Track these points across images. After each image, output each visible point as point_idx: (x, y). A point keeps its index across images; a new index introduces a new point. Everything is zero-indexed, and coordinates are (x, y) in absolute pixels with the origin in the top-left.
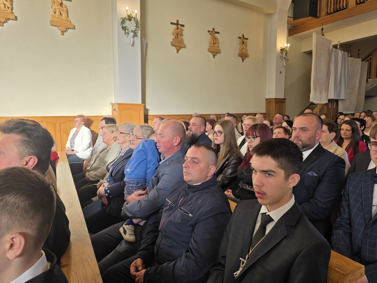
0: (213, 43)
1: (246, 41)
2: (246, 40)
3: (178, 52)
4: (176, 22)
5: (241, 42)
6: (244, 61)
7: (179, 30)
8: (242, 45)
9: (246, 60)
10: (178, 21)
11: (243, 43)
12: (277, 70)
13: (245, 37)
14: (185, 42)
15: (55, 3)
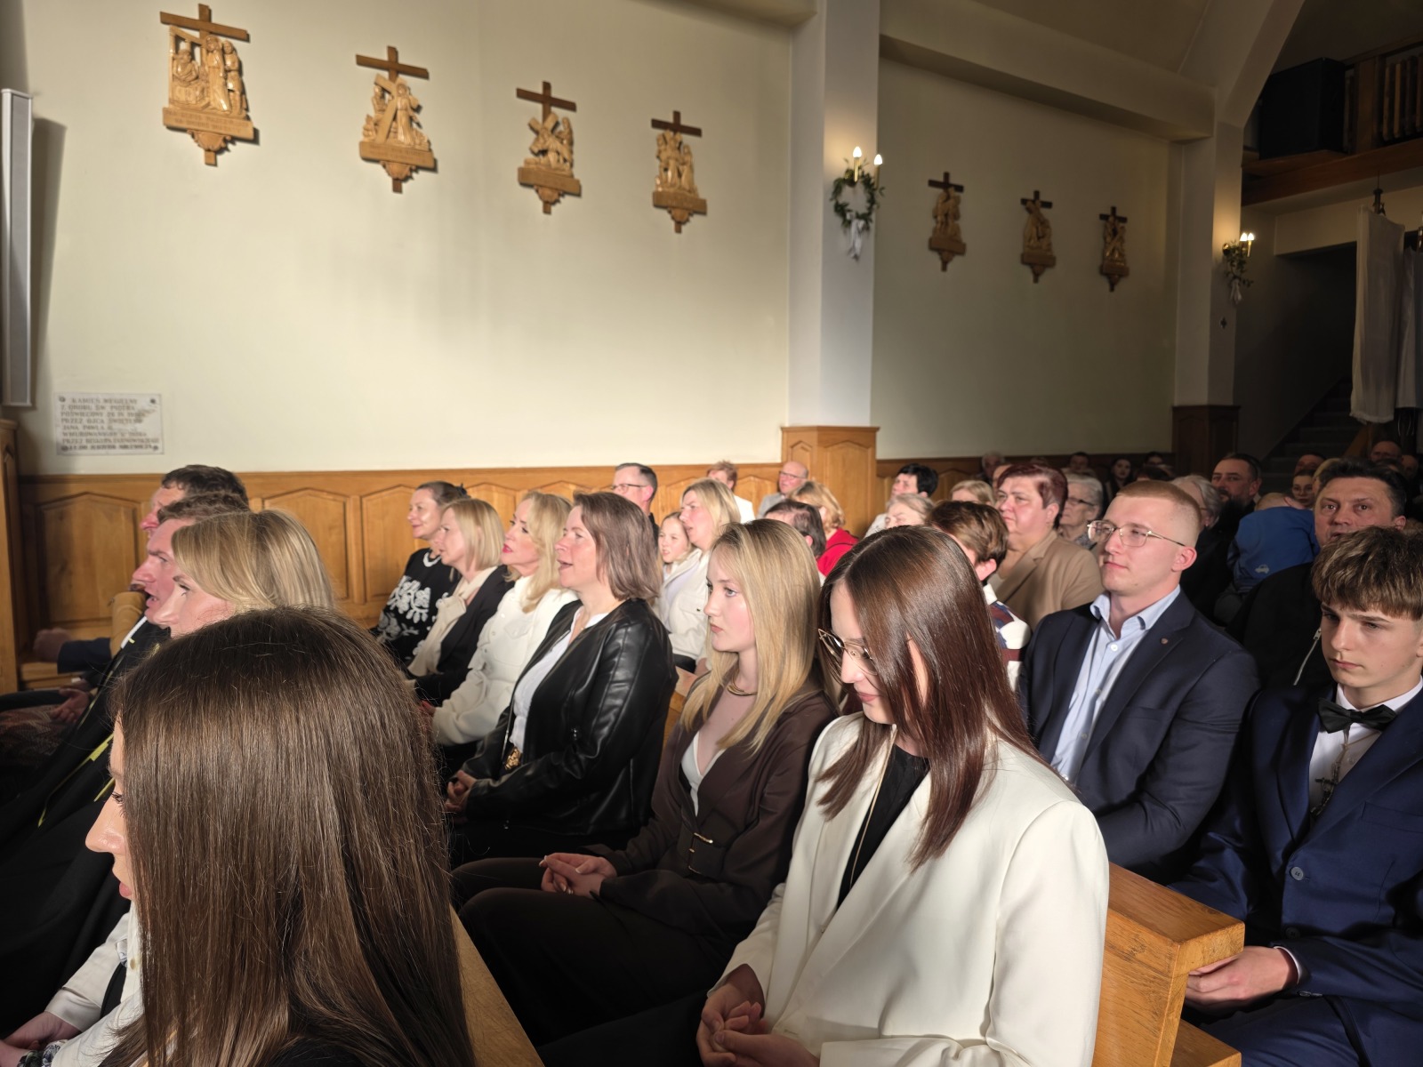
0: (1036, 239)
1: (1123, 228)
2: (1121, 224)
3: (944, 268)
4: (941, 179)
5: (1110, 230)
6: (1116, 288)
7: (951, 202)
8: (1112, 239)
9: (1123, 285)
10: (947, 175)
11: (1115, 232)
12: (1213, 314)
13: (1119, 213)
14: (966, 237)
15: (666, 143)
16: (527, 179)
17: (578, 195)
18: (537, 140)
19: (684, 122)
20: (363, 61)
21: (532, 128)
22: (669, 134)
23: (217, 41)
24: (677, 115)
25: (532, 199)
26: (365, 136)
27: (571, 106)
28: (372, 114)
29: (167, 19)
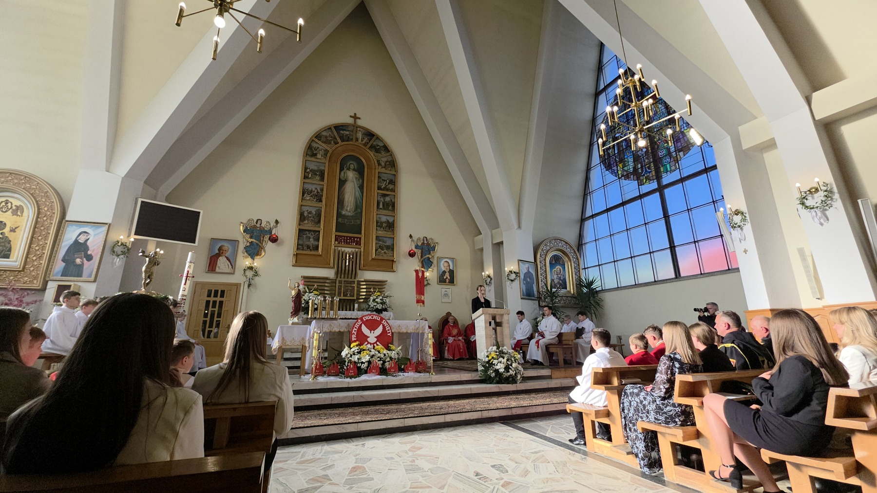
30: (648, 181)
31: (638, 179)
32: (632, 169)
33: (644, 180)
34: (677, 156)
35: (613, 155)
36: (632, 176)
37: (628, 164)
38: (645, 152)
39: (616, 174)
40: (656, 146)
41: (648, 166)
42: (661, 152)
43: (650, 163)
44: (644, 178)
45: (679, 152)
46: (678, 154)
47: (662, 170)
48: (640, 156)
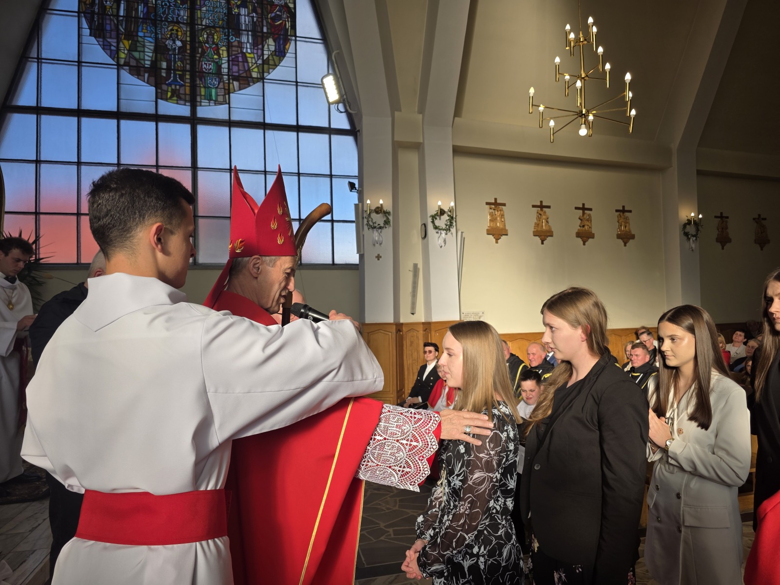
0: (761, 233)
3: (723, 249)
7: (724, 223)
15: (621, 217)
16: (578, 235)
17: (593, 237)
18: (581, 223)
19: (626, 209)
20: (534, 206)
21: (579, 218)
22: (621, 214)
23: (499, 208)
24: (624, 207)
25: (580, 241)
26: (534, 229)
27: (590, 210)
28: (536, 221)
29: (487, 204)
30: (175, 98)
31: (157, 86)
32: (148, 63)
33: (169, 94)
34: (229, 83)
35: (114, 16)
36: (146, 75)
37: (142, 49)
38: (180, 48)
39: (115, 55)
40: (200, 50)
41: (180, 73)
42: (206, 64)
43: (184, 70)
44: (170, 89)
45: (234, 80)
46: (231, 81)
47: (203, 93)
48: (169, 50)
